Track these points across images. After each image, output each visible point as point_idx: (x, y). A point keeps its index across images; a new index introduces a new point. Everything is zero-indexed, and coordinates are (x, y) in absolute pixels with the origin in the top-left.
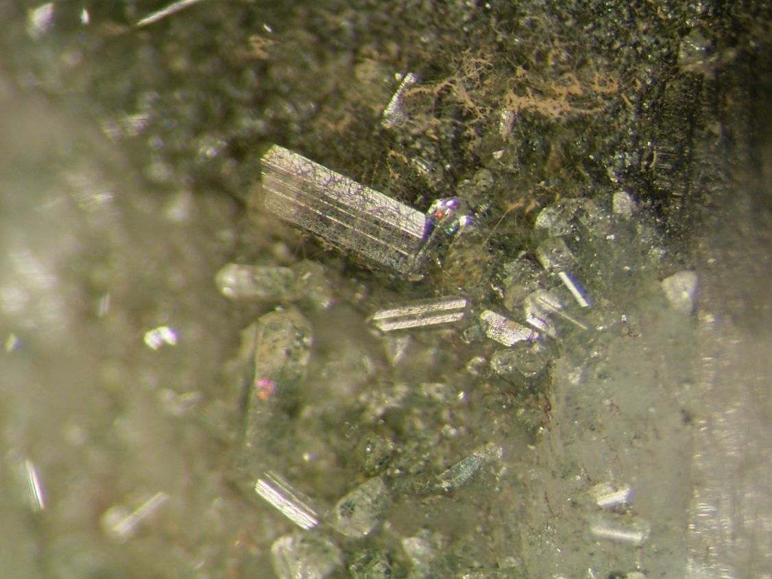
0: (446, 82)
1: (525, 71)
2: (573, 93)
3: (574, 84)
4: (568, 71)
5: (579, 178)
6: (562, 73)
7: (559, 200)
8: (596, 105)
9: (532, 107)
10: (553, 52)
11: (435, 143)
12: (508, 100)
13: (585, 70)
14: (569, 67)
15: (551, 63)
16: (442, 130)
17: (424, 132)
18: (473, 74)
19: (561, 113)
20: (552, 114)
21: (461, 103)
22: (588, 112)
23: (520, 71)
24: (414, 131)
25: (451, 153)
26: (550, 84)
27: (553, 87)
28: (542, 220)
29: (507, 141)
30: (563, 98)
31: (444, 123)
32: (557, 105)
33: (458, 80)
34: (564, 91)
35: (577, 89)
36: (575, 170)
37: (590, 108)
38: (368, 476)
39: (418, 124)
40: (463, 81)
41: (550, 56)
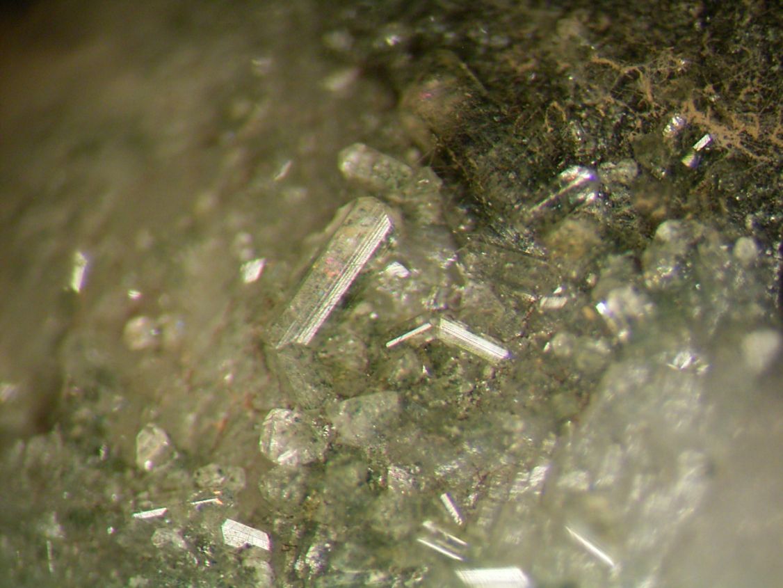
0: (636, 67)
1: (713, 91)
2: (749, 133)
3: (755, 126)
4: (754, 111)
5: (716, 210)
6: (747, 111)
8: (765, 153)
9: (705, 126)
10: (749, 88)
11: (600, 120)
12: (685, 107)
13: (770, 118)
14: (757, 109)
15: (742, 97)
16: (613, 110)
17: (595, 105)
18: (664, 69)
19: (730, 146)
20: (720, 142)
21: (642, 93)
22: (755, 157)
23: (709, 88)
24: (587, 101)
25: (610, 135)
26: (731, 114)
27: (733, 118)
28: (664, 231)
30: (737, 132)
31: (616, 105)
32: (729, 137)
33: (648, 69)
34: (742, 126)
35: (755, 131)
36: (717, 201)
37: (759, 154)
38: (387, 387)
39: (594, 98)
40: (651, 73)
41: (744, 91)
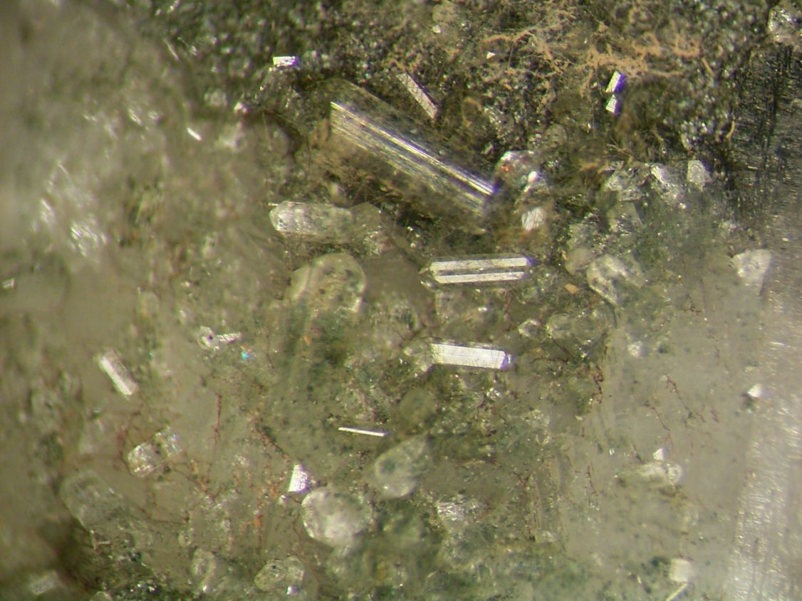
0: (526, 31)
1: (606, 27)
2: (652, 53)
3: (653, 44)
4: (648, 30)
5: (652, 142)
6: (642, 32)
7: (631, 163)
8: (675, 68)
9: (611, 64)
10: (635, 9)
11: (508, 93)
12: (590, 56)
13: (666, 31)
14: (650, 26)
15: (632, 20)
16: (516, 80)
17: (497, 81)
18: (555, 25)
19: (639, 74)
20: (630, 74)
21: (540, 54)
22: (666, 75)
23: (602, 27)
24: (486, 79)
25: (522, 105)
26: (631, 42)
27: (634, 46)
29: (585, 98)
30: (642, 58)
31: (518, 73)
32: (636, 65)
33: (539, 30)
34: (643, 50)
35: (656, 50)
36: (649, 134)
37: (667, 71)
39: (492, 73)
40: (545, 33)
41: (631, 13)
